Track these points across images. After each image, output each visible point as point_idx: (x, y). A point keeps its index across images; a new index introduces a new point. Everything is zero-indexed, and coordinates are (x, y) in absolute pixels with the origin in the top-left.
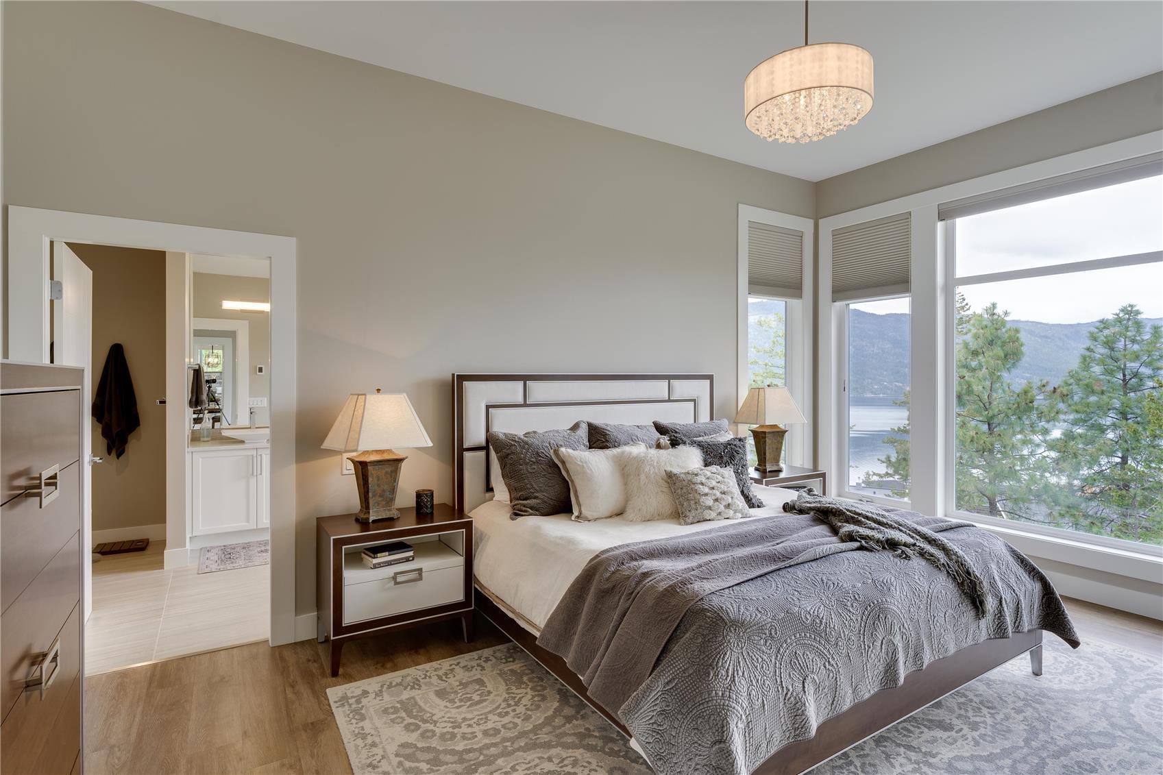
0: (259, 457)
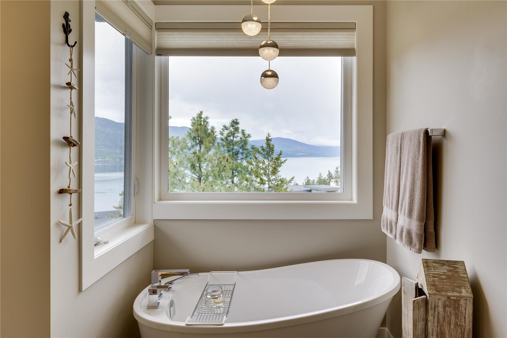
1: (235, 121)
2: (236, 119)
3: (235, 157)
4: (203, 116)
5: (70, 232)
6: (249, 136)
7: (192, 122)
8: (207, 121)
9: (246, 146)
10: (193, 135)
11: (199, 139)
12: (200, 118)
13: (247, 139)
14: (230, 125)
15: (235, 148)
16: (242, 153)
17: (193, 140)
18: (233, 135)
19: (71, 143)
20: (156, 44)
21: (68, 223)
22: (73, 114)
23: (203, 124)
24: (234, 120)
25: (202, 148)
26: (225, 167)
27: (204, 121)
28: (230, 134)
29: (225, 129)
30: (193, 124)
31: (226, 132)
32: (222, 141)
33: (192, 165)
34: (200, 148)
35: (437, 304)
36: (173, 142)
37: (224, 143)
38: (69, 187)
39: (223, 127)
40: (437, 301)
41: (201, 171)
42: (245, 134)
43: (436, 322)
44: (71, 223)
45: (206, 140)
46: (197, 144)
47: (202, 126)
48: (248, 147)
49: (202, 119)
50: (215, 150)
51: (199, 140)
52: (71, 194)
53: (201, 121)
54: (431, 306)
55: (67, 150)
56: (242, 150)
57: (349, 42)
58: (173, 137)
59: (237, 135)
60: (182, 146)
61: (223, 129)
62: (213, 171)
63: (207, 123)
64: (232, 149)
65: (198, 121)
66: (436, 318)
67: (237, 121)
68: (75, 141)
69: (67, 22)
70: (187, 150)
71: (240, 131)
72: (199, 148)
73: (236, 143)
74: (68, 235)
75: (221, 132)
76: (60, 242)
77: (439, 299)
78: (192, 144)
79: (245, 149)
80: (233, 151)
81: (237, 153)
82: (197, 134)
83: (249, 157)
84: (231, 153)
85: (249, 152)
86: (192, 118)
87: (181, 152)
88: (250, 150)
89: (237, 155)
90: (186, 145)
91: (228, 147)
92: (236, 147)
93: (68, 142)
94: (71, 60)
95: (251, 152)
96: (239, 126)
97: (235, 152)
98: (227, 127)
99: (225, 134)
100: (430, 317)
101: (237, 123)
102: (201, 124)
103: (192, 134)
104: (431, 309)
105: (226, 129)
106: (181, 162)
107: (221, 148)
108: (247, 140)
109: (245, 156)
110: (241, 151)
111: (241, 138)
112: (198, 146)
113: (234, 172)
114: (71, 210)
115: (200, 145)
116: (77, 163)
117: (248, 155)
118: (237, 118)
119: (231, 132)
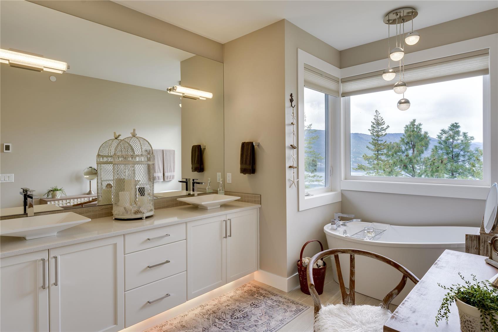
0: (53, 261)
1: (455, 125)
2: (455, 123)
3: (455, 159)
4: (416, 123)
5: (294, 184)
6: (472, 139)
7: (405, 129)
8: (420, 127)
9: (469, 149)
10: (407, 140)
11: (413, 143)
12: (413, 125)
13: (469, 141)
14: (449, 129)
15: (454, 150)
16: (463, 156)
17: (407, 144)
18: (453, 138)
19: (294, 147)
20: (342, 90)
21: (293, 180)
22: (294, 135)
23: (416, 130)
24: (453, 124)
25: (415, 151)
26: (438, 168)
27: (417, 128)
28: (449, 138)
29: (443, 133)
30: (407, 131)
31: (444, 137)
32: (440, 145)
33: (404, 166)
34: (414, 151)
35: (486, 240)
36: (388, 147)
37: (442, 146)
38: (293, 165)
39: (441, 132)
40: (486, 238)
41: (414, 171)
42: (468, 136)
43: (486, 251)
44: (294, 180)
45: (418, 144)
46: (410, 148)
47: (414, 132)
48: (472, 149)
49: (415, 126)
50: (432, 153)
51: (411, 144)
52: (294, 168)
53: (414, 128)
54: (482, 241)
55: (292, 150)
56: (464, 152)
57: (482, 64)
58: (391, 143)
59: (458, 138)
60: (396, 150)
61: (441, 133)
62: (426, 171)
63: (420, 129)
64: (451, 152)
65: (410, 128)
66: (486, 248)
67: (457, 125)
68: (295, 146)
69: (292, 97)
70: (401, 153)
71: (461, 134)
72: (412, 152)
73: (456, 146)
74: (293, 185)
75: (439, 136)
76: (290, 187)
77: (488, 237)
78: (405, 148)
79: (467, 152)
80: (452, 153)
81: (458, 155)
82: (410, 139)
83: (473, 159)
84: (451, 155)
85: (473, 155)
86: (405, 126)
87: (394, 155)
88: (474, 152)
89: (458, 157)
90: (399, 149)
91: (446, 150)
92: (456, 150)
93: (293, 147)
94: (293, 113)
95: (475, 155)
96: (460, 129)
97: (455, 154)
98: (446, 131)
99: (444, 138)
100: (482, 247)
101: (458, 127)
102: (413, 131)
103: (405, 139)
104: (482, 243)
105: (445, 133)
106: (394, 163)
107: (439, 150)
108: (470, 143)
109: (467, 158)
110: (462, 153)
111: (462, 141)
112: (412, 149)
113: (454, 173)
114: (294, 175)
115: (413, 149)
116: (296, 156)
117: (471, 157)
118: (457, 122)
119: (450, 136)
